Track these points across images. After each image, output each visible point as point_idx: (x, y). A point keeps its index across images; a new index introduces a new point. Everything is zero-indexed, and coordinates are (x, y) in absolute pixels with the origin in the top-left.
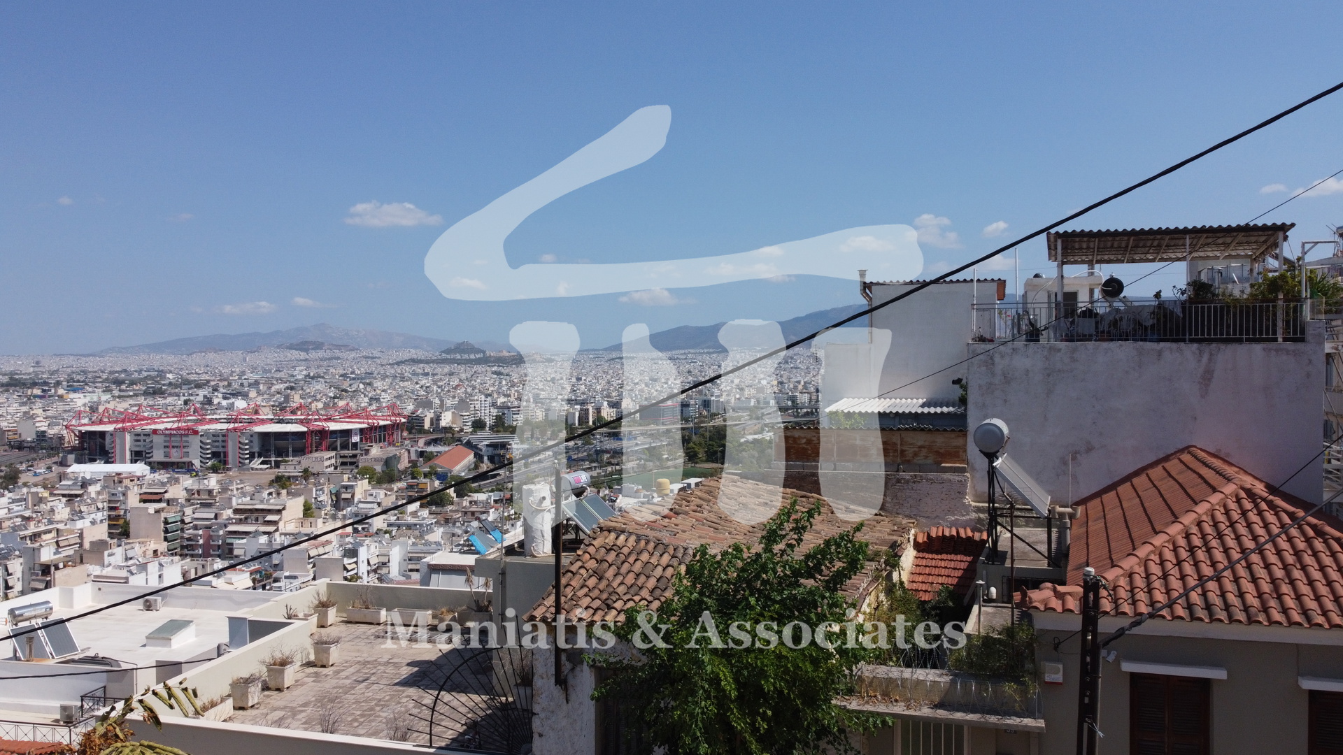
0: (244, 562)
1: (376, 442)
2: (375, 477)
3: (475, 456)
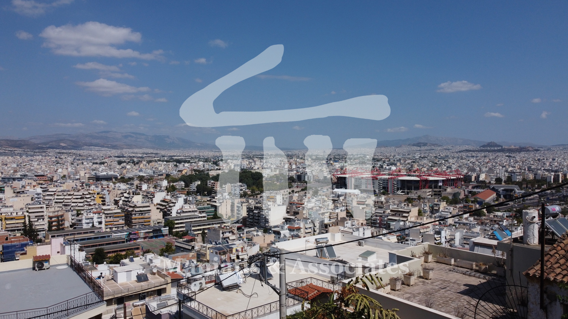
0: (394, 232)
1: (449, 186)
2: (449, 201)
3: (497, 195)
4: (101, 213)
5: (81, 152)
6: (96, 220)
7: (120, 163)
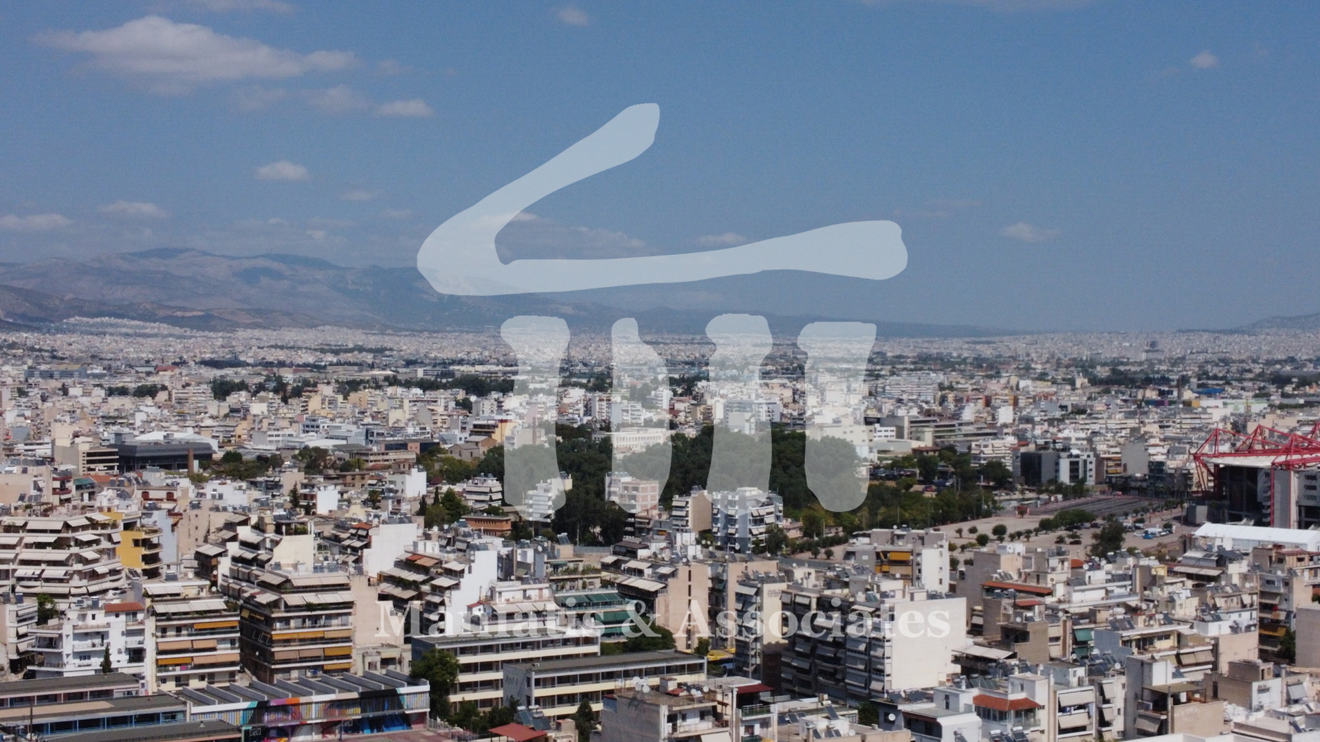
4: (142, 610)
5: (60, 342)
6: (118, 643)
7: (222, 390)
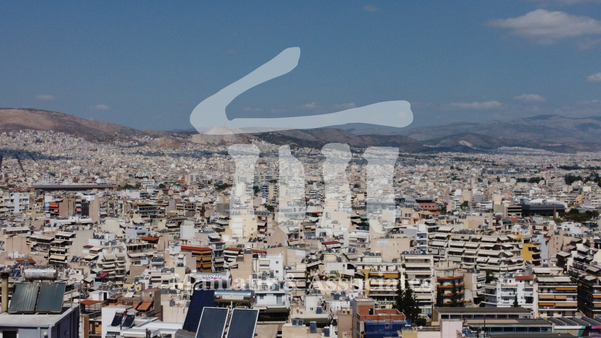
4: (532, 280)
5: (496, 158)
6: (521, 294)
7: (569, 180)
